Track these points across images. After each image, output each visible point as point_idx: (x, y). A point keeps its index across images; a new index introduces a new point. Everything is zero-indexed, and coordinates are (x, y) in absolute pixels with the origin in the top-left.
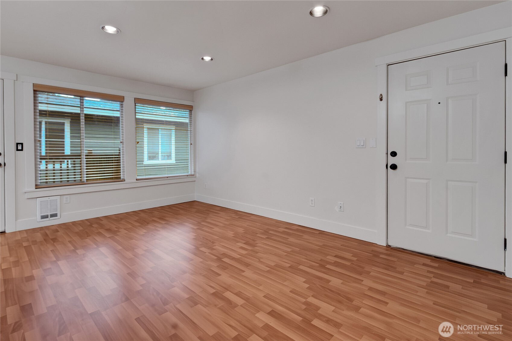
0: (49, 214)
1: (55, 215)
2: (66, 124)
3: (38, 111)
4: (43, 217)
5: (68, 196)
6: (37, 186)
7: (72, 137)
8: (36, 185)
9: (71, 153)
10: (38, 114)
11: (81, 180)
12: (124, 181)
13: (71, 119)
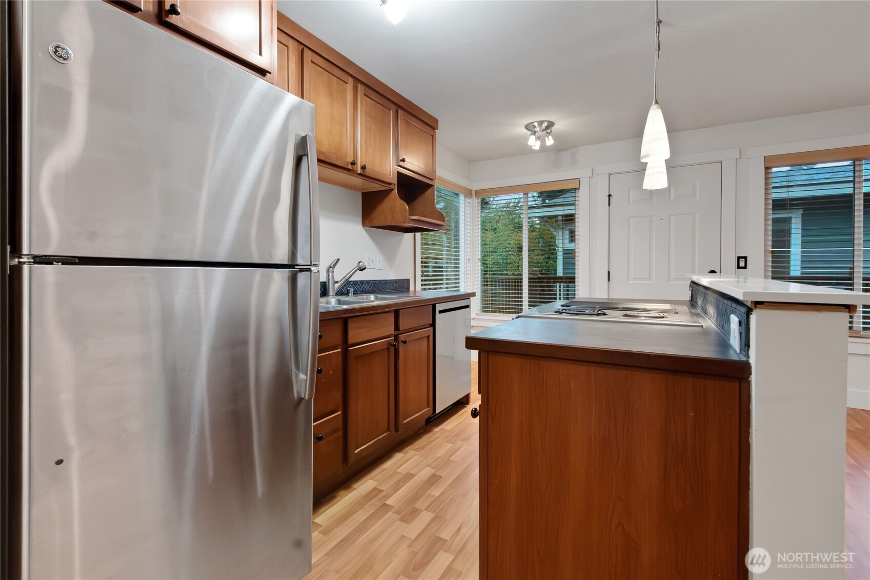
2: (793, 221)
7: (804, 243)
9: (801, 274)
13: (804, 210)
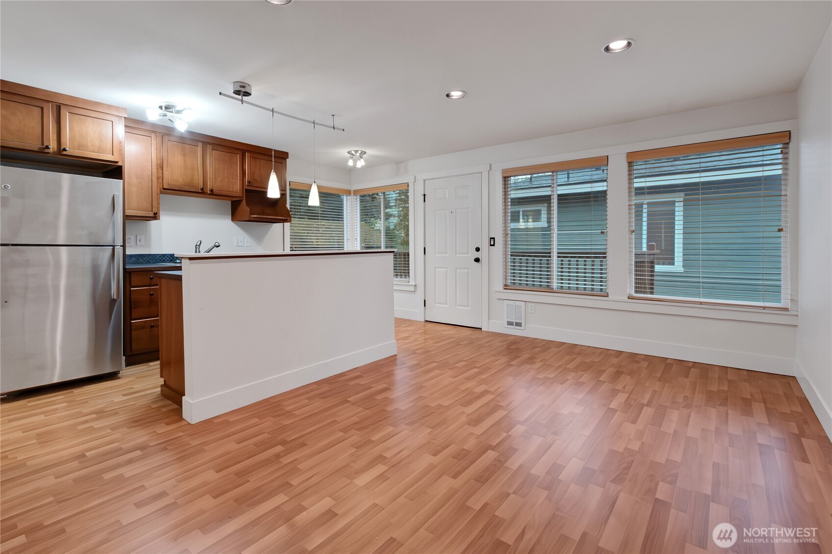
0: (514, 321)
1: (519, 324)
3: (509, 200)
4: (510, 323)
5: (533, 304)
6: (506, 287)
8: (505, 285)
10: (509, 204)
11: (548, 285)
12: (607, 296)
